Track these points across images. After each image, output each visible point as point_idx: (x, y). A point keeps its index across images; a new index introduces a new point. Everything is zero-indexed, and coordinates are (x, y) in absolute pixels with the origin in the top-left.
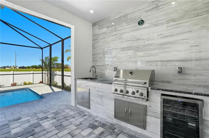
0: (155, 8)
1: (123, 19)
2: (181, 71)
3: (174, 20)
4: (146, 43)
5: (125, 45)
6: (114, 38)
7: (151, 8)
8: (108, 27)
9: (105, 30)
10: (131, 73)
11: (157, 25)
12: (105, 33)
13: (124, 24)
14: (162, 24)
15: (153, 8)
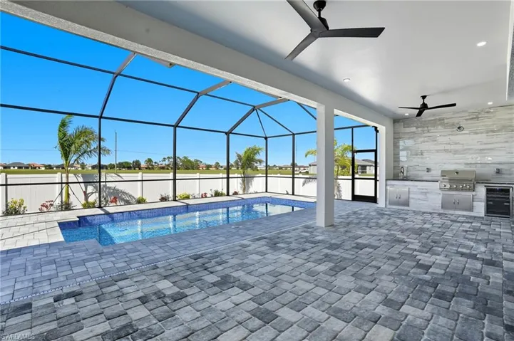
0: (475, 118)
1: (439, 122)
2: (498, 172)
3: (493, 131)
4: (466, 147)
5: (441, 147)
6: (426, 139)
7: (471, 117)
8: (417, 128)
9: (414, 129)
10: (457, 173)
11: (476, 133)
12: (414, 133)
13: (440, 127)
14: (482, 133)
15: (473, 118)
